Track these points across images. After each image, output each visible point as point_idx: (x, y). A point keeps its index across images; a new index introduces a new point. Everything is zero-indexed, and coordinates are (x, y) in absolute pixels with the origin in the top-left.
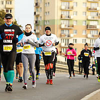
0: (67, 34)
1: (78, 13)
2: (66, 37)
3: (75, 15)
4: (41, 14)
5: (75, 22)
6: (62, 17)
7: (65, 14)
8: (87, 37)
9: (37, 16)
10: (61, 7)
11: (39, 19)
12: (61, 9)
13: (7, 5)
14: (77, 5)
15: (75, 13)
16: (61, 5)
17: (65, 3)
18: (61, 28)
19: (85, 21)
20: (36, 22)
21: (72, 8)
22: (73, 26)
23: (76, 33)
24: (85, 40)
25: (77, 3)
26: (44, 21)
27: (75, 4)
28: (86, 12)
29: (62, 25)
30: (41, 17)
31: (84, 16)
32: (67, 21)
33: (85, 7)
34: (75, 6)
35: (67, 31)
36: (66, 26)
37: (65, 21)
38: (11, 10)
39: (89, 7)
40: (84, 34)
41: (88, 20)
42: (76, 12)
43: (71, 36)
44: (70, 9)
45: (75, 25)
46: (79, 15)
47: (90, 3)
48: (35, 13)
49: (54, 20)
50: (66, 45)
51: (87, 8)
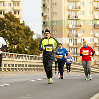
0: (75, 34)
1: (85, 13)
2: (74, 37)
3: (82, 15)
4: (49, 15)
5: (82, 22)
6: (69, 17)
7: (72, 14)
8: (95, 37)
9: (45, 17)
10: (68, 7)
11: (47, 20)
12: (68, 10)
13: (15, 7)
14: (83, 5)
15: (82, 13)
16: (69, 6)
17: (72, 3)
18: (68, 28)
19: (93, 21)
20: (44, 23)
21: (79, 8)
22: (80, 26)
23: (84, 32)
24: (93, 39)
25: (83, 3)
26: (52, 22)
27: (82, 4)
28: (93, 12)
29: (70, 25)
30: (49, 18)
31: (91, 15)
32: (75, 21)
33: (92, 7)
34: (82, 6)
35: (75, 31)
36: (73, 26)
37: (73, 21)
38: (18, 12)
39: (96, 7)
40: (92, 33)
41: (95, 19)
42: (84, 12)
43: (79, 36)
44: (77, 9)
45: (82, 24)
46: (86, 15)
47: (96, 3)
48: (43, 14)
49: (62, 20)
50: (74, 45)
51: (94, 7)
